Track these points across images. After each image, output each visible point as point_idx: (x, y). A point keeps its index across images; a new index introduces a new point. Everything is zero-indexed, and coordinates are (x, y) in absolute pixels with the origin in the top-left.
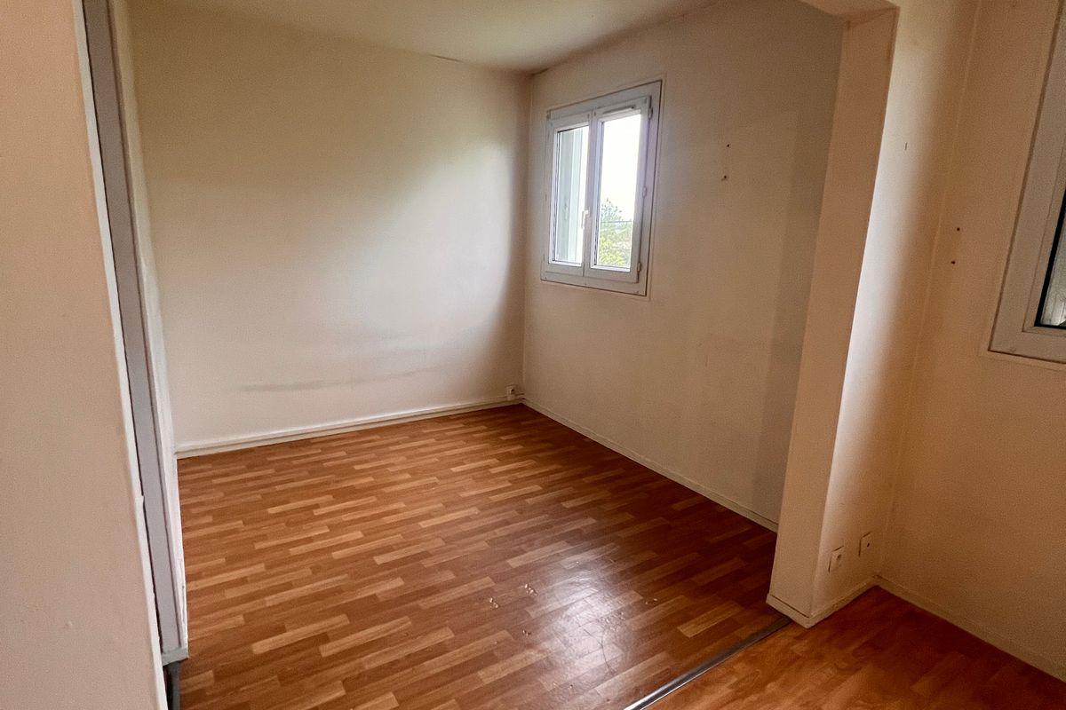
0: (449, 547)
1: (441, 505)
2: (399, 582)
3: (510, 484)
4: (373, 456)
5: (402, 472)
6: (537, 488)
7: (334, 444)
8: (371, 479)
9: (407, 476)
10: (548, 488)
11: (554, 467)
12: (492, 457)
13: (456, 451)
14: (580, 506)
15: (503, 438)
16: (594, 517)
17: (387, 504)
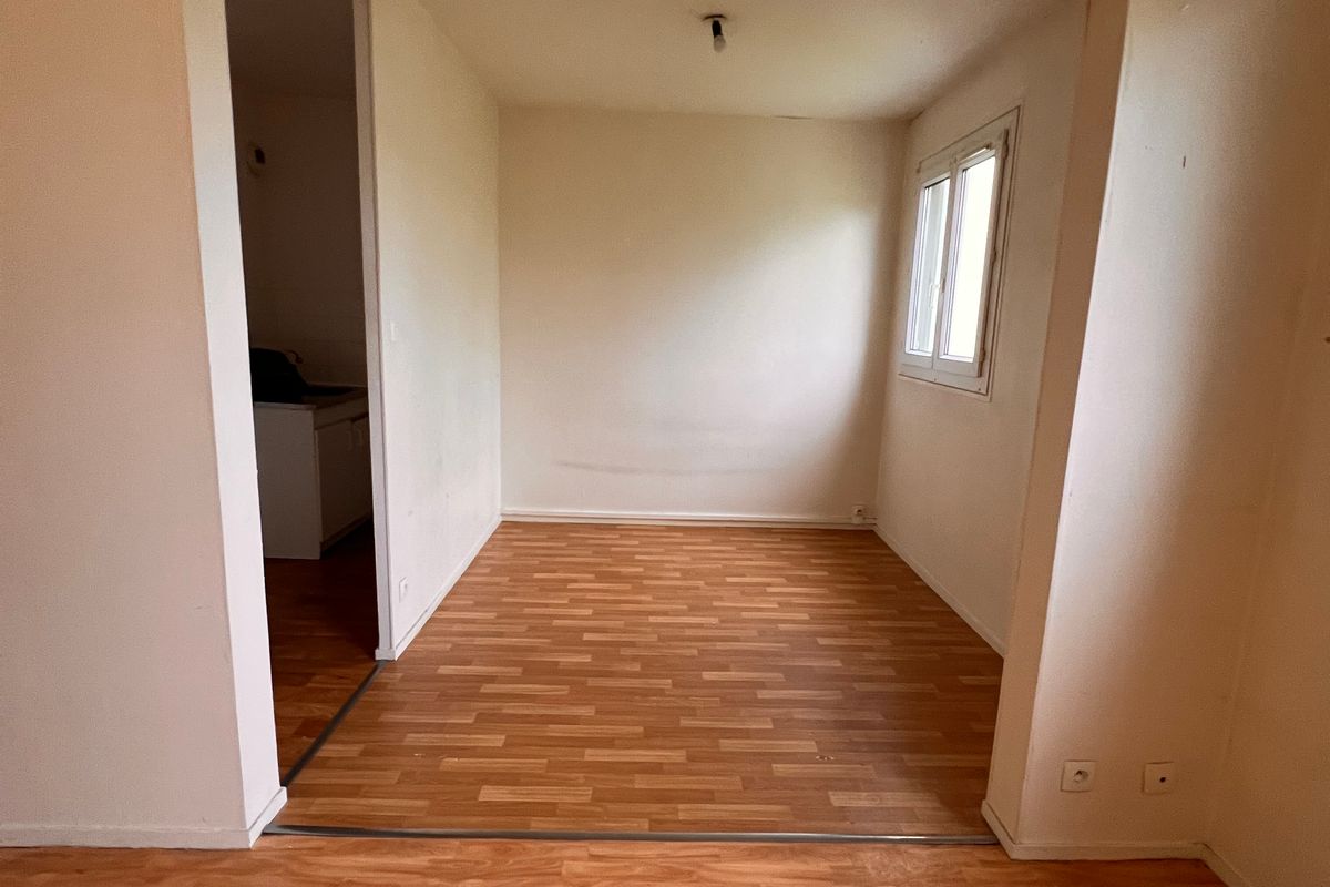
0: (660, 644)
1: (685, 607)
2: (588, 659)
3: (776, 606)
4: (661, 550)
5: (675, 570)
6: (805, 617)
7: (635, 533)
8: (641, 569)
9: (678, 575)
10: (813, 619)
11: (847, 601)
12: (781, 576)
13: (749, 563)
14: (837, 646)
15: (813, 561)
16: (842, 661)
17: (638, 593)
